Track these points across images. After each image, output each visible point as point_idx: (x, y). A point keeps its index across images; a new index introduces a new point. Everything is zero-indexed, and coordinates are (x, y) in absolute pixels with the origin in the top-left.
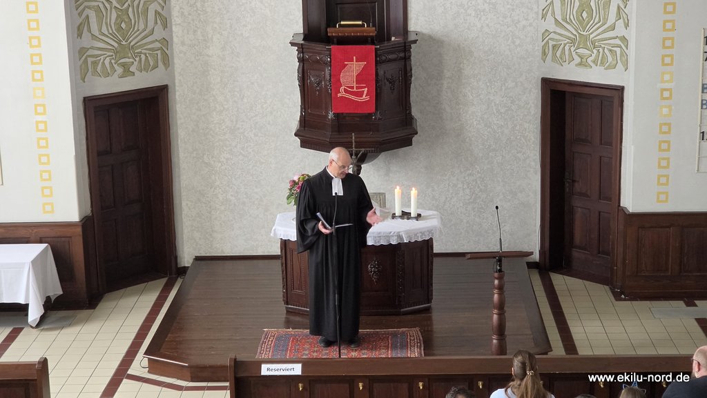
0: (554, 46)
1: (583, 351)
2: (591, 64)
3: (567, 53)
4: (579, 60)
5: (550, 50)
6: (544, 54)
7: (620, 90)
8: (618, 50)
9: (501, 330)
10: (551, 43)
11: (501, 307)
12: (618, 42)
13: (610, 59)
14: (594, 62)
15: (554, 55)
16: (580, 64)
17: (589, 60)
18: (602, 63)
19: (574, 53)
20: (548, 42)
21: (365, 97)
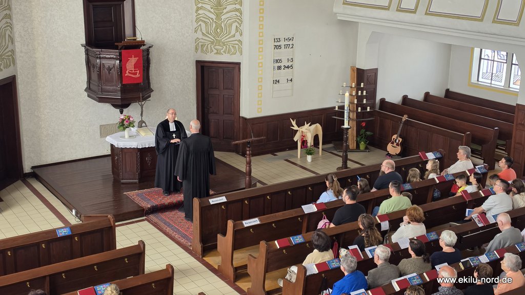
0: (202, 46)
2: (223, 53)
3: (209, 48)
4: (216, 51)
5: (200, 47)
6: (196, 49)
8: (237, 46)
10: (200, 44)
12: (237, 42)
13: (233, 50)
14: (224, 52)
15: (202, 50)
16: (217, 53)
17: (222, 51)
18: (228, 52)
19: (213, 49)
20: (198, 43)
21: (138, 75)
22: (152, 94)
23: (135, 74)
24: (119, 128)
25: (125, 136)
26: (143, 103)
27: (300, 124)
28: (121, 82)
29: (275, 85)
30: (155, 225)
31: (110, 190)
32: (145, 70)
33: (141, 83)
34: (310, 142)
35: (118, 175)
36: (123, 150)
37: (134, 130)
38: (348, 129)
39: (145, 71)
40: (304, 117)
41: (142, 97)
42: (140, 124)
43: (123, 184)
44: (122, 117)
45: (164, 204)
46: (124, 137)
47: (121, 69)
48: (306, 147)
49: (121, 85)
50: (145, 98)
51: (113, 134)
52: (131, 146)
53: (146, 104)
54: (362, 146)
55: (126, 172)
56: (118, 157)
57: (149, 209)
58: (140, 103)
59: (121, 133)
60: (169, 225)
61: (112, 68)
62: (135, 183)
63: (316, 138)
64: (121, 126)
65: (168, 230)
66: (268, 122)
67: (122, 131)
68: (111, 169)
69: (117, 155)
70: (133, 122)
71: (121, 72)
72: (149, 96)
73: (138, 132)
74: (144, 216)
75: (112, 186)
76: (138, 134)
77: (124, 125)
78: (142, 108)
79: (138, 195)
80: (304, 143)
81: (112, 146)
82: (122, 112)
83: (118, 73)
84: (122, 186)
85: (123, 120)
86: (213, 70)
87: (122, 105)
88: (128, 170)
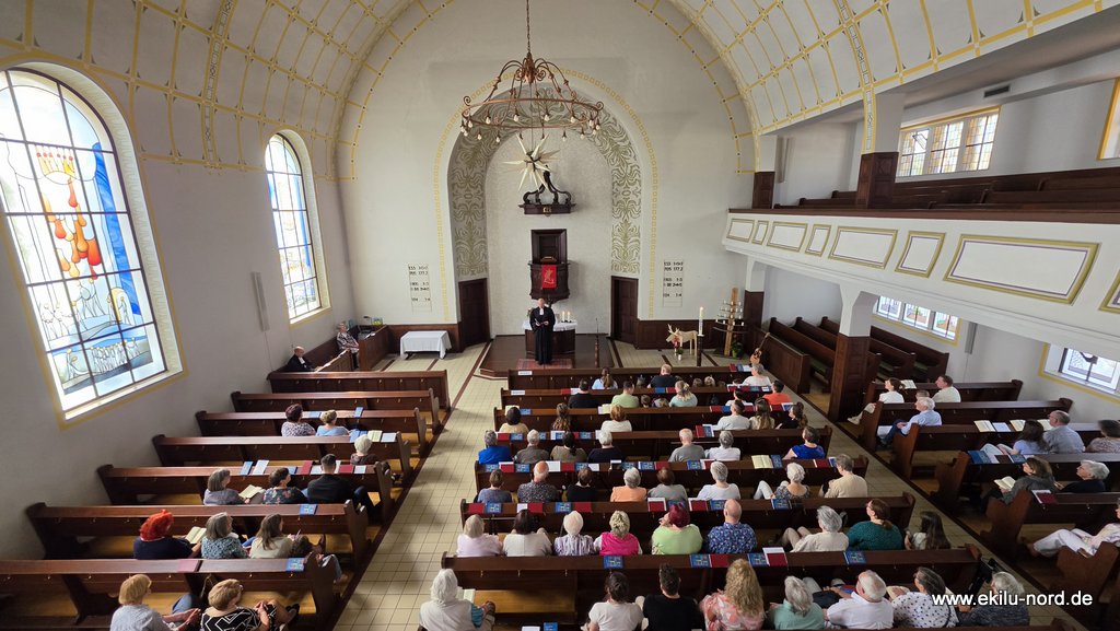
1: (625, 367)
2: (628, 271)
3: (619, 268)
5: (614, 266)
6: (612, 268)
7: (637, 280)
8: (636, 267)
9: (598, 360)
11: (598, 352)
12: (636, 264)
13: (634, 270)
16: (624, 271)
18: (631, 271)
19: (622, 268)
20: (613, 264)
21: (553, 282)
29: (665, 298)
49: (542, 288)
54: (734, 354)
66: (657, 325)
86: (622, 283)
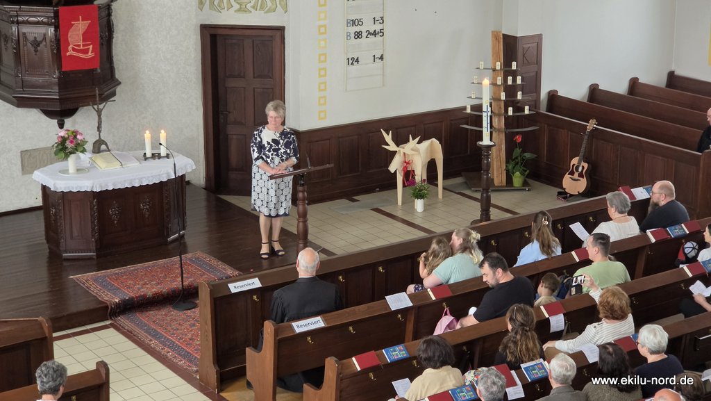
2: (251, 9)
3: (225, 1)
4: (238, 6)
6: (201, 3)
7: (281, 30)
13: (270, 4)
14: (253, 7)
15: (212, 4)
16: (239, 10)
17: (249, 6)
18: (262, 8)
19: (232, 1)
21: (90, 54)
22: (118, 89)
23: (86, 51)
24: (56, 154)
25: (68, 170)
26: (101, 106)
27: (400, 141)
28: (60, 67)
29: (351, 67)
30: (129, 335)
31: (43, 273)
32: (105, 43)
33: (96, 69)
34: (420, 173)
35: (58, 244)
36: (66, 197)
37: (85, 158)
38: (489, 147)
39: (104, 46)
40: (407, 128)
41: (100, 95)
42: (97, 145)
43: (68, 260)
44: (62, 133)
45: (145, 295)
46: (66, 171)
47: (59, 44)
48: (413, 183)
49: (60, 72)
50: (107, 97)
51: (45, 166)
52: (81, 187)
53: (108, 108)
54: (517, 179)
55: (72, 238)
56: (55, 209)
57: (117, 305)
58: (96, 107)
59: (59, 165)
60: (156, 335)
61: (41, 42)
62: (90, 258)
63: (431, 165)
64: (61, 150)
65: (153, 343)
66: (339, 138)
67: (63, 160)
68: (44, 233)
69: (53, 206)
70: (84, 142)
71: (59, 49)
72: (114, 94)
73: (93, 161)
74: (107, 319)
75: (46, 265)
76: (93, 166)
77: (66, 148)
78: (99, 116)
79: (95, 280)
80: (409, 175)
81: (45, 189)
82: (61, 126)
83: (52, 50)
84: (65, 264)
85: (64, 140)
86: (234, 41)
87: (61, 111)
88: (75, 233)
